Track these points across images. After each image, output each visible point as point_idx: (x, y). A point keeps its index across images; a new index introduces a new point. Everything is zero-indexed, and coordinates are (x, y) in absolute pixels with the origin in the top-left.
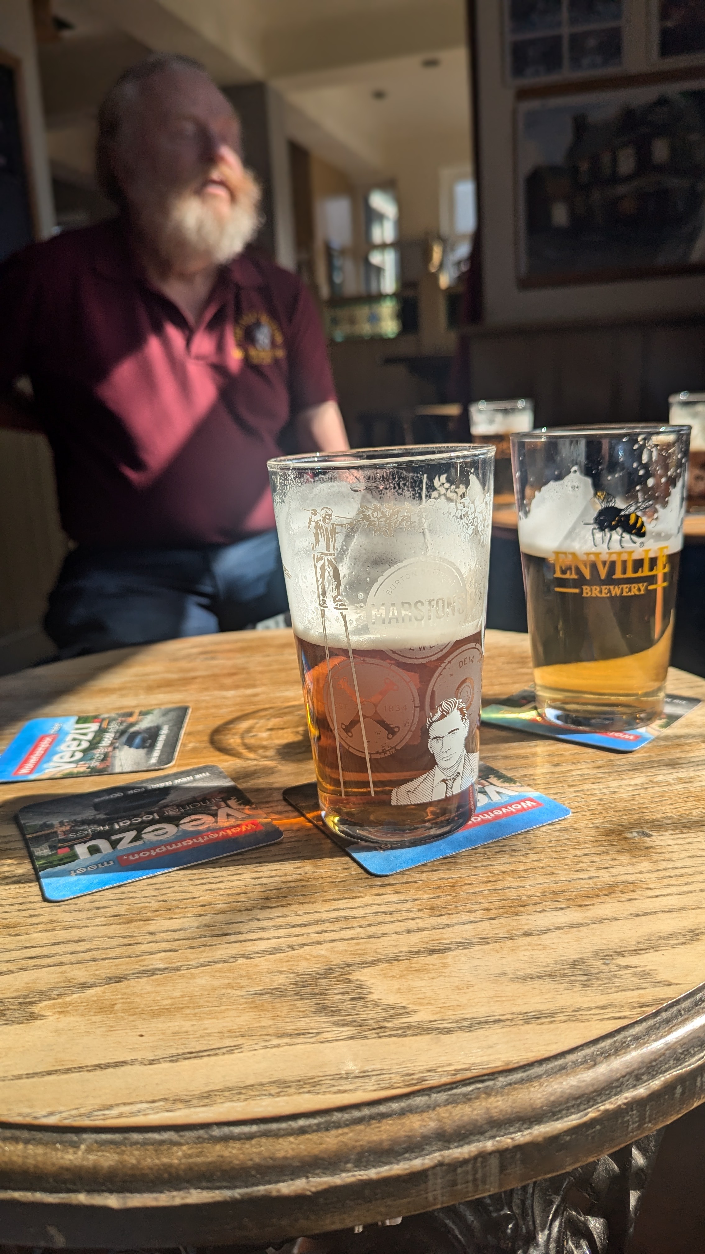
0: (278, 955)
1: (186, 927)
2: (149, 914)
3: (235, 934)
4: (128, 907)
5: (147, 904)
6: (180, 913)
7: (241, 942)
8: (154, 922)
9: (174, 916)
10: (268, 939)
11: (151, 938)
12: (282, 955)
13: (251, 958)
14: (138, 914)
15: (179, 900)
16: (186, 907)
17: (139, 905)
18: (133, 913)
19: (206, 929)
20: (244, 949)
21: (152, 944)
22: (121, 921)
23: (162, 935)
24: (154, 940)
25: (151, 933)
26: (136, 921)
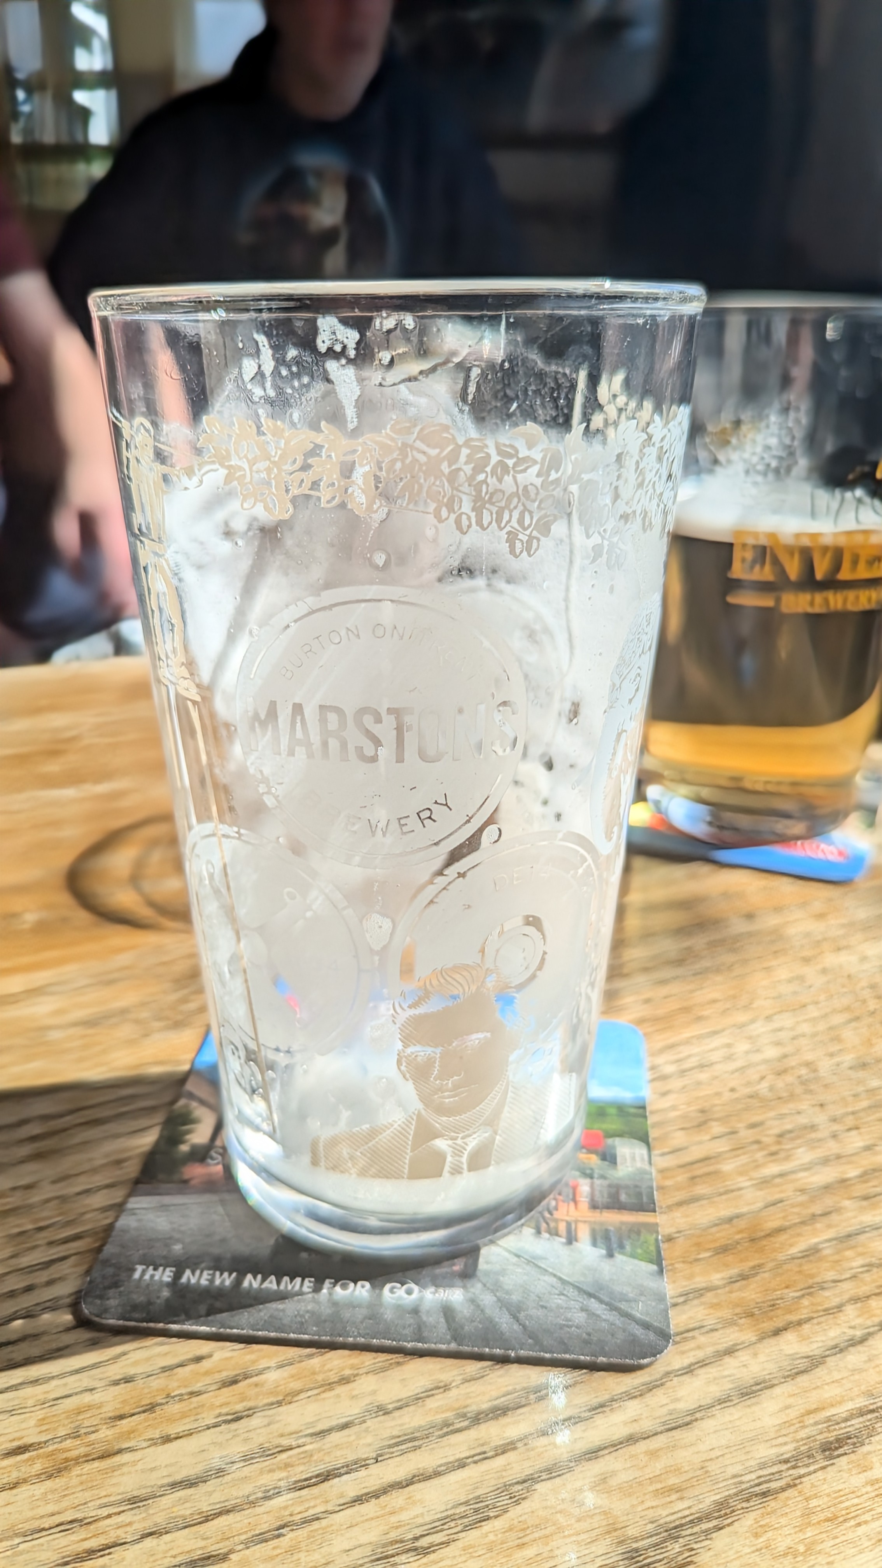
0: (487, 1527)
1: (216, 1463)
2: (105, 1433)
3: (350, 1468)
4: (40, 1414)
5: (87, 1398)
6: (184, 1415)
7: (376, 1495)
8: (125, 1458)
9: (173, 1430)
10: (437, 1474)
11: (138, 1520)
12: (497, 1524)
13: (425, 1551)
14: (75, 1435)
15: (165, 1369)
16: (192, 1394)
17: (69, 1403)
18: (62, 1432)
19: (269, 1462)
20: (393, 1519)
21: (149, 1542)
22: (38, 1467)
23: (165, 1501)
24: (147, 1525)
25: (135, 1501)
26: (77, 1461)
